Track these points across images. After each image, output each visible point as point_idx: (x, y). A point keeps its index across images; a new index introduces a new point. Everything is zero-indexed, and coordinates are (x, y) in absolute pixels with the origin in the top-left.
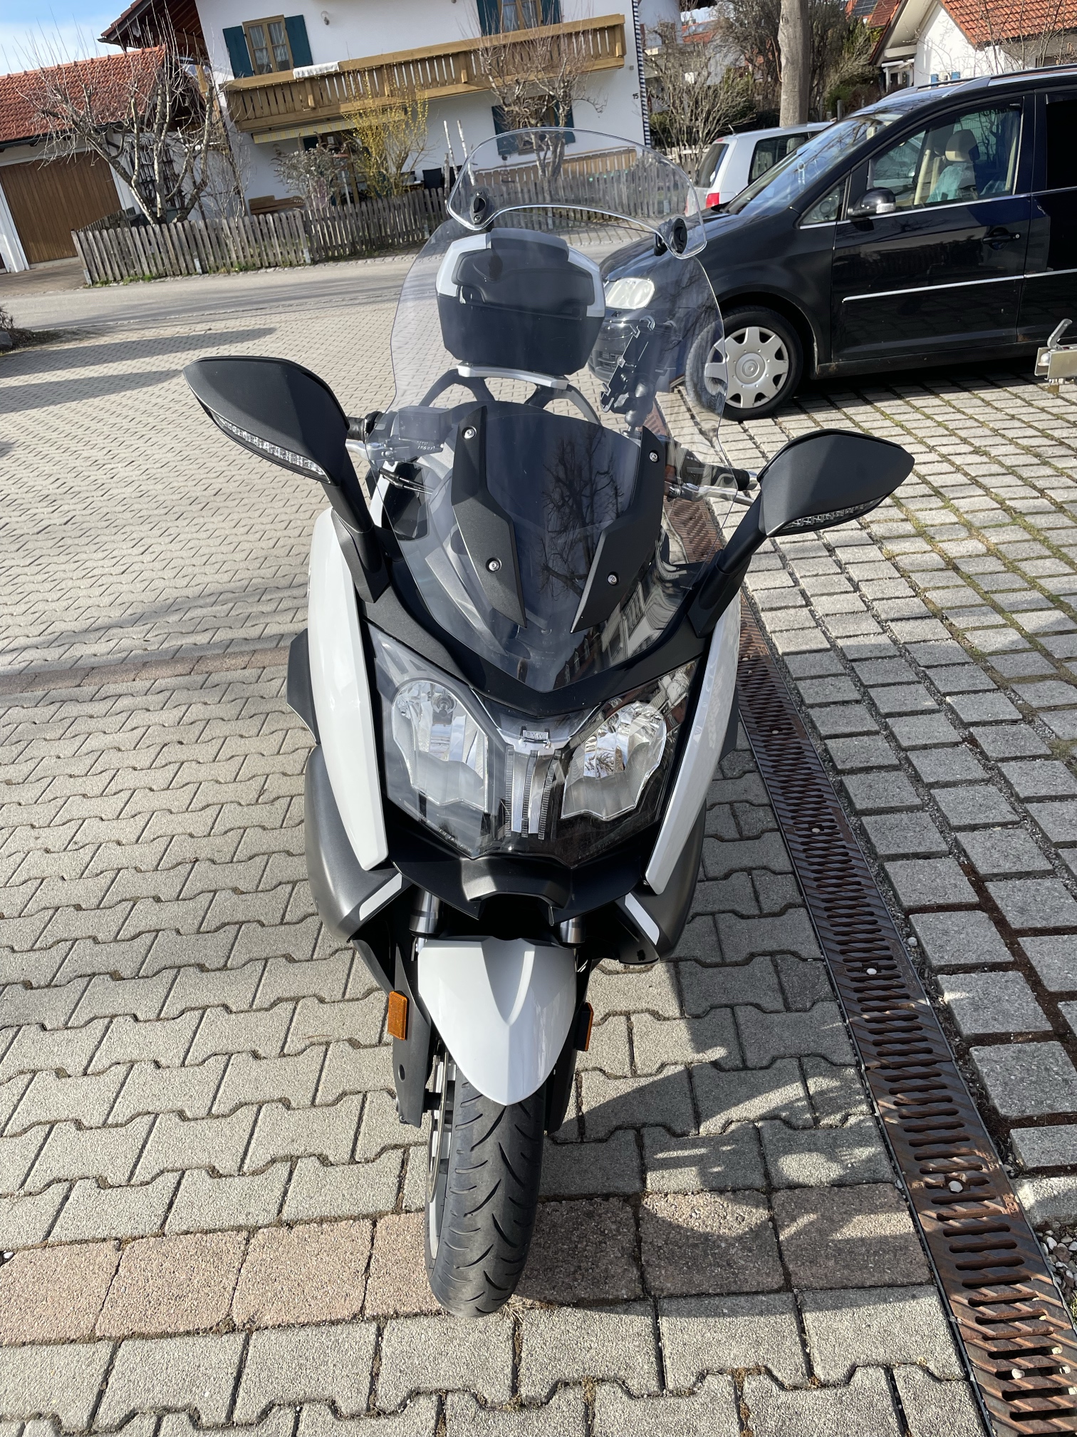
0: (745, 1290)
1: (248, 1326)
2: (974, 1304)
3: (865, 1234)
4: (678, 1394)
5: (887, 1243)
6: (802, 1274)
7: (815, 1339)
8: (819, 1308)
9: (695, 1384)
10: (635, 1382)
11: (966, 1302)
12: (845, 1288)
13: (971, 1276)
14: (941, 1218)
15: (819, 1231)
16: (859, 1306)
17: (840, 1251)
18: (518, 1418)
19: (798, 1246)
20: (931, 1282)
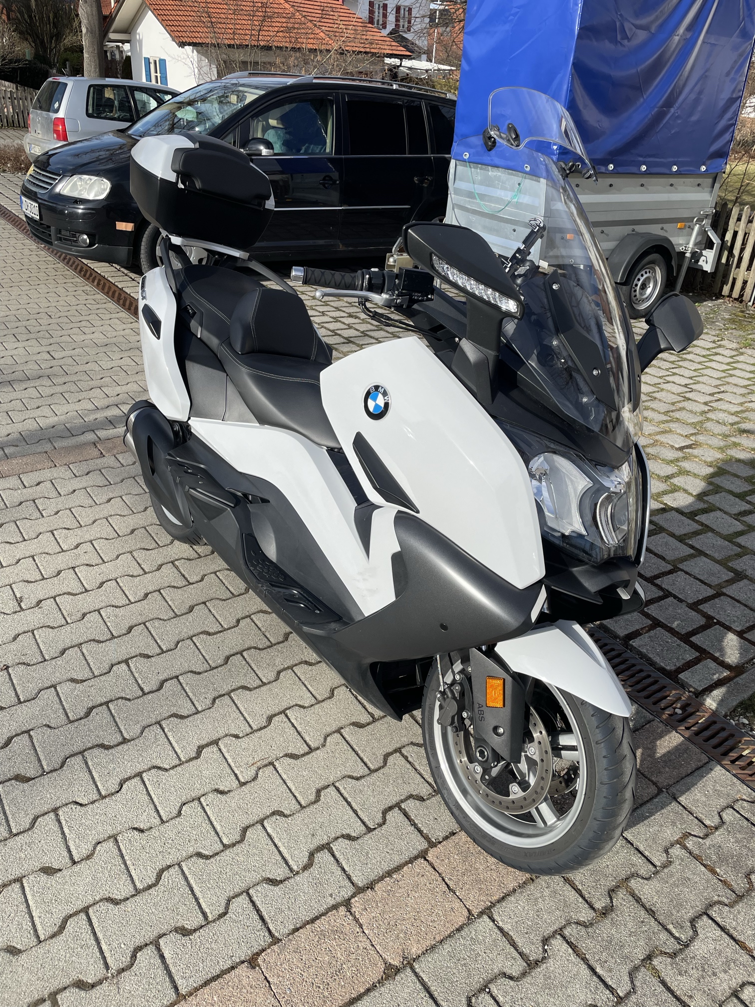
0: (646, 799)
1: (405, 962)
2: (733, 762)
3: (668, 749)
4: (664, 866)
5: (679, 749)
6: (662, 780)
7: (694, 808)
8: (683, 793)
9: (668, 858)
10: (642, 871)
11: (729, 763)
12: (682, 778)
13: (722, 749)
14: (688, 728)
15: (649, 756)
16: (696, 784)
17: (665, 762)
18: (607, 921)
19: (647, 768)
20: (710, 760)
